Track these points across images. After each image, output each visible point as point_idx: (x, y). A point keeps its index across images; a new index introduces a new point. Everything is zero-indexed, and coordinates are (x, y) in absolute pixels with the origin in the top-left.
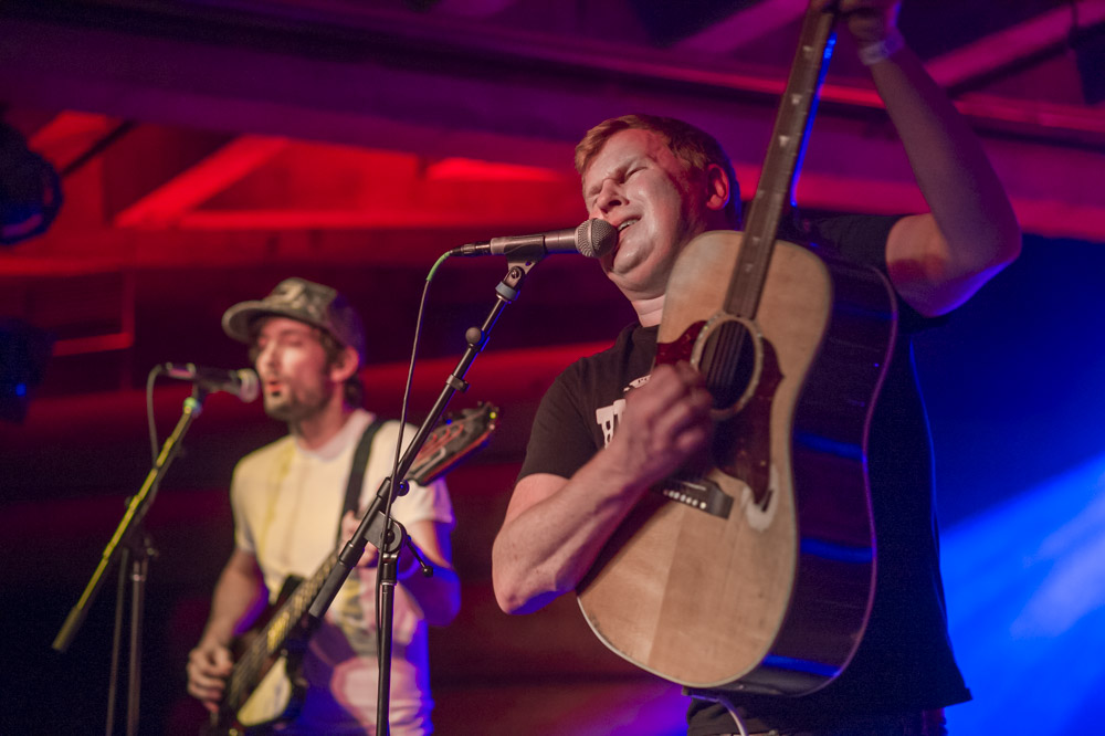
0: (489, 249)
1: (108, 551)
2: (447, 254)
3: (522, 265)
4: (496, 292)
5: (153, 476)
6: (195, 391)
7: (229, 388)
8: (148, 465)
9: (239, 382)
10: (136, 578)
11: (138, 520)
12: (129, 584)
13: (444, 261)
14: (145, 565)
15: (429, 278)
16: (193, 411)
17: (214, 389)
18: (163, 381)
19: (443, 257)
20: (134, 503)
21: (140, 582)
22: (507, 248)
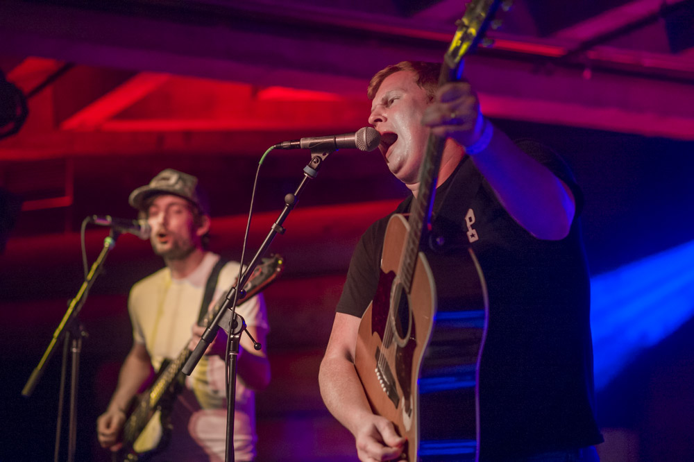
0: (299, 145)
1: (57, 333)
2: (272, 147)
3: (321, 155)
4: (304, 172)
5: (85, 286)
6: (111, 233)
7: (133, 231)
8: (82, 279)
9: (139, 227)
10: (74, 350)
11: (75, 314)
12: (70, 354)
13: (270, 152)
14: (80, 342)
15: (261, 162)
16: (110, 245)
17: (124, 231)
18: (91, 226)
19: (270, 149)
20: (73, 303)
21: (77, 353)
22: (311, 145)
